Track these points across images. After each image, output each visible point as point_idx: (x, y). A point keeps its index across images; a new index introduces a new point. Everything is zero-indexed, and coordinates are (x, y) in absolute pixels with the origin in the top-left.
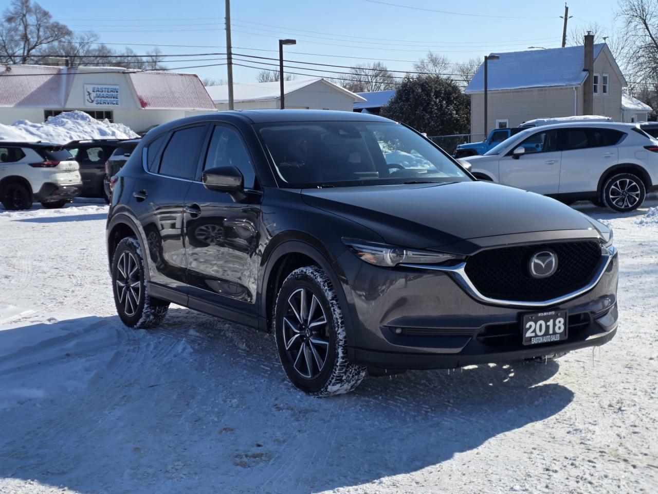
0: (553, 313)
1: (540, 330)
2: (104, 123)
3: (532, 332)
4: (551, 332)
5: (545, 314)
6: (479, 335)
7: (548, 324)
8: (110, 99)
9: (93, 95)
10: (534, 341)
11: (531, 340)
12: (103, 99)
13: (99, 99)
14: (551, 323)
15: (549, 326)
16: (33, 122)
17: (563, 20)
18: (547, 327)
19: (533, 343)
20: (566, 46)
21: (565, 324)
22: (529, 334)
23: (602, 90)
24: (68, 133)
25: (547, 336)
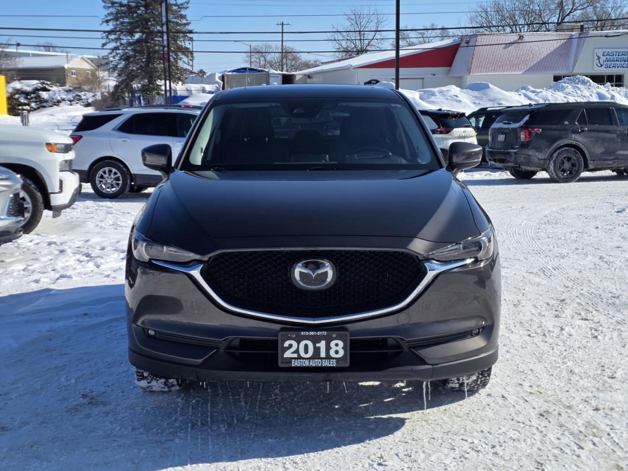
0: (325, 333)
1: (306, 351)
2: (605, 87)
3: (293, 353)
5: (312, 333)
6: (230, 348)
7: (318, 345)
8: (621, 63)
9: (603, 59)
10: (296, 364)
11: (291, 363)
12: (613, 62)
13: (609, 63)
14: (322, 345)
15: (319, 348)
16: (534, 88)
18: (317, 350)
19: (293, 365)
21: (345, 348)
22: (288, 354)
24: (565, 97)
25: (317, 360)
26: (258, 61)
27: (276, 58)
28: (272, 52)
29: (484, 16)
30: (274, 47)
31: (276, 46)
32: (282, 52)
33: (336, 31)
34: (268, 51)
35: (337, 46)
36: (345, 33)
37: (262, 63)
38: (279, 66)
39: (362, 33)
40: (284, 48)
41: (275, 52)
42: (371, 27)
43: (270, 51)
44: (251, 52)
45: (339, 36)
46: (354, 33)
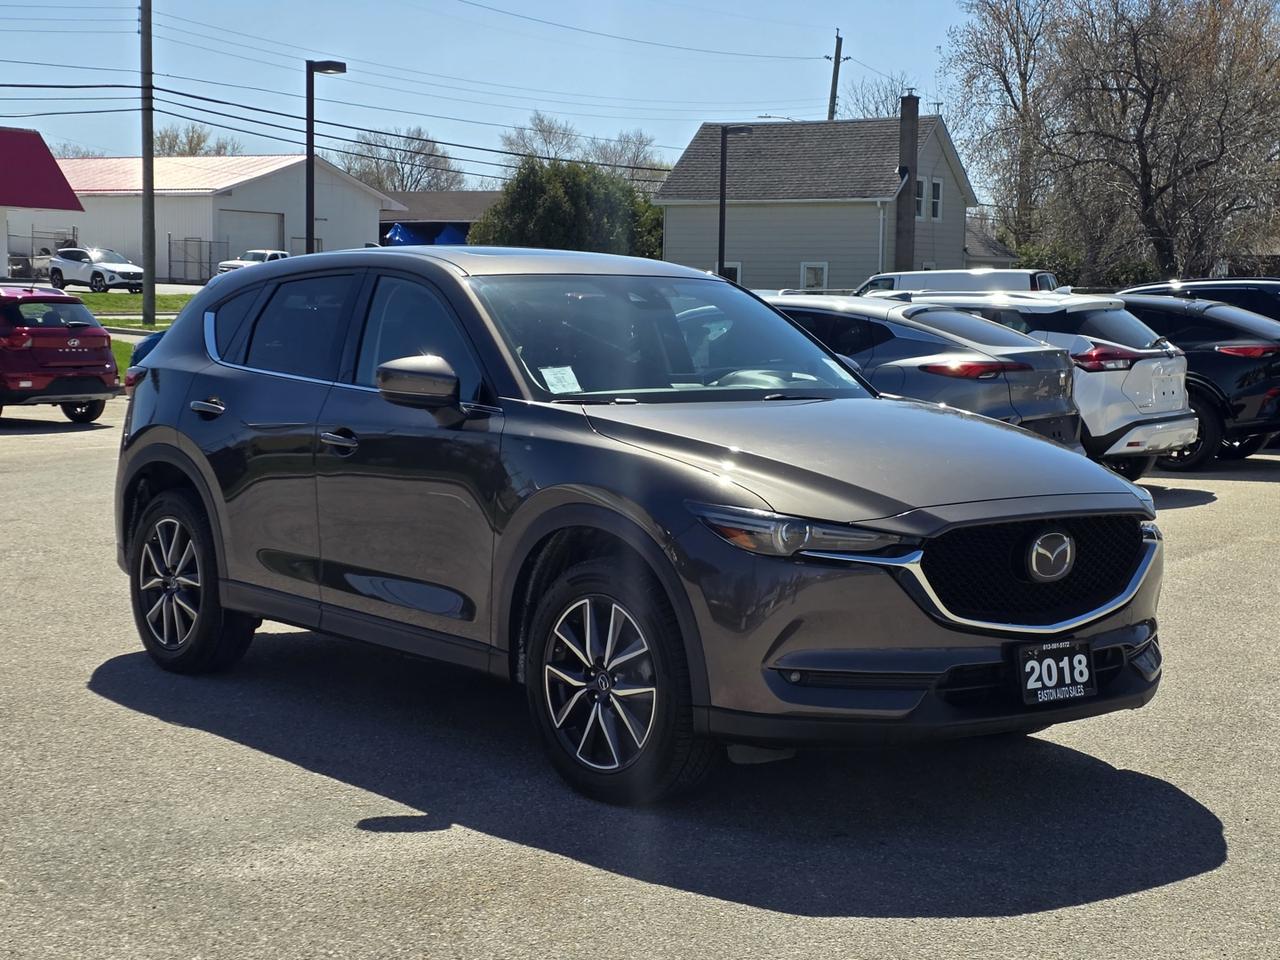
0: (1067, 644)
1: (1050, 677)
3: (1037, 680)
4: (1068, 680)
5: (1054, 646)
6: (940, 686)
7: (1061, 665)
10: (1043, 697)
11: (1037, 695)
14: (1065, 663)
15: (1063, 669)
17: (832, 64)
18: (1061, 671)
19: (1041, 700)
20: (837, 117)
21: (1088, 666)
22: (1032, 684)
23: (930, 212)
25: (1063, 689)
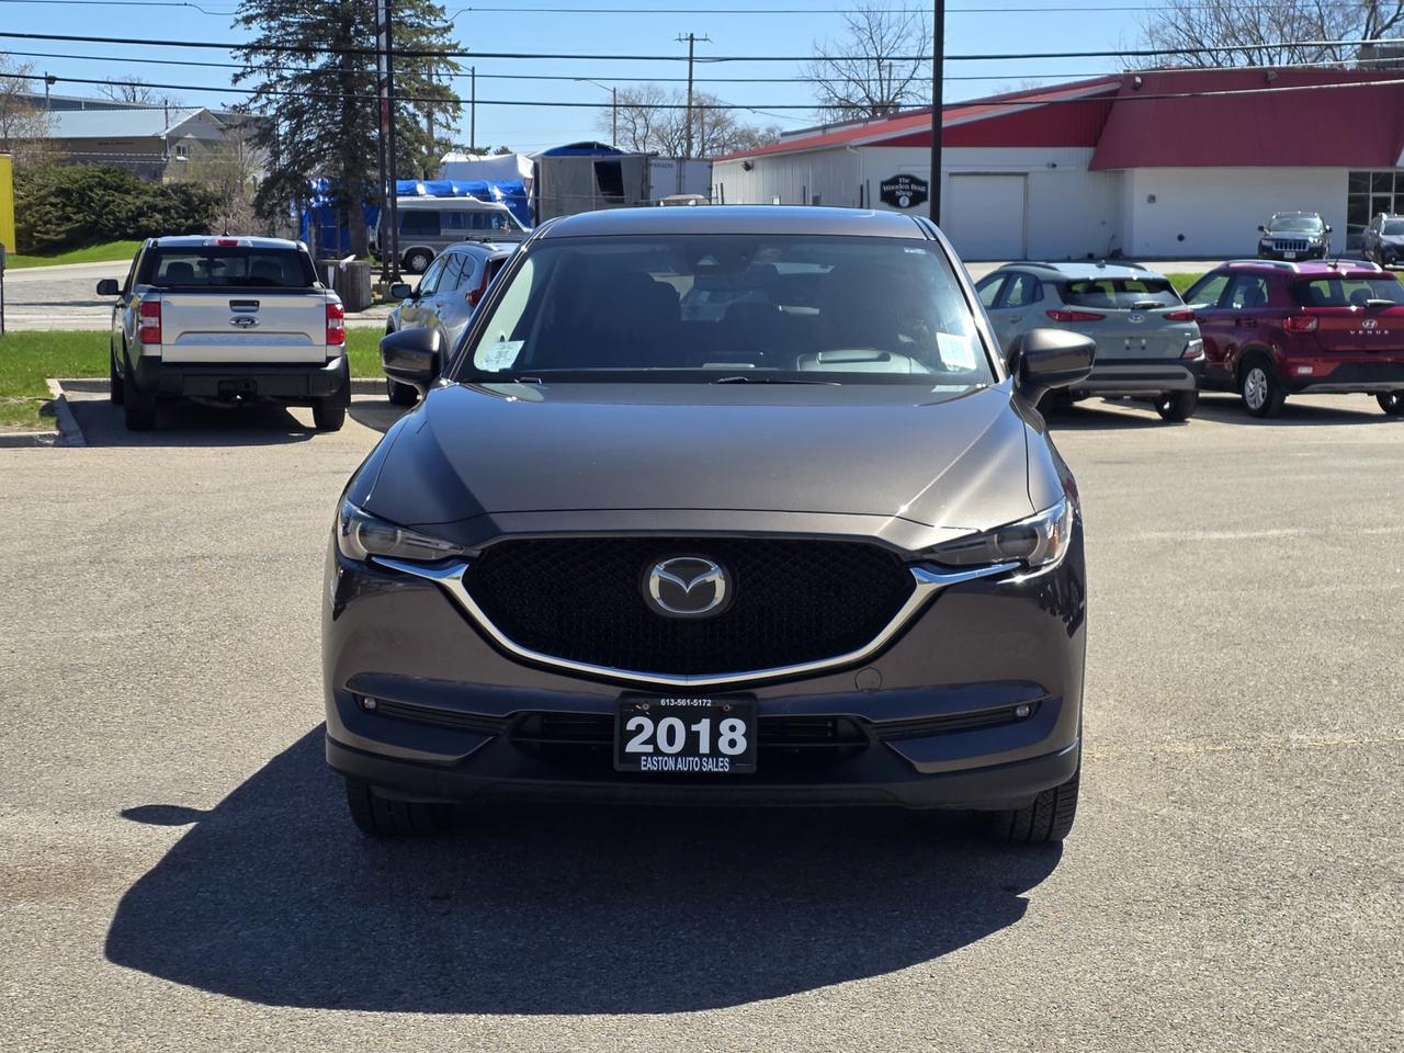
0: (707, 703)
1: (671, 740)
3: (645, 743)
4: (704, 747)
5: (682, 702)
7: (694, 728)
10: (648, 765)
11: (639, 763)
14: (703, 727)
15: (697, 733)
18: (692, 738)
19: (643, 768)
21: (749, 735)
22: (633, 746)
25: (691, 759)
26: (630, 126)
27: (673, 122)
28: (663, 107)
29: (1184, 26)
30: (669, 93)
31: (675, 92)
32: (690, 107)
33: (823, 56)
34: (655, 104)
35: (823, 93)
36: (842, 63)
37: (640, 132)
38: (681, 138)
39: (887, 62)
40: (694, 96)
41: (671, 107)
42: (907, 48)
43: (659, 104)
44: (615, 106)
45: (827, 70)
46: (865, 62)
